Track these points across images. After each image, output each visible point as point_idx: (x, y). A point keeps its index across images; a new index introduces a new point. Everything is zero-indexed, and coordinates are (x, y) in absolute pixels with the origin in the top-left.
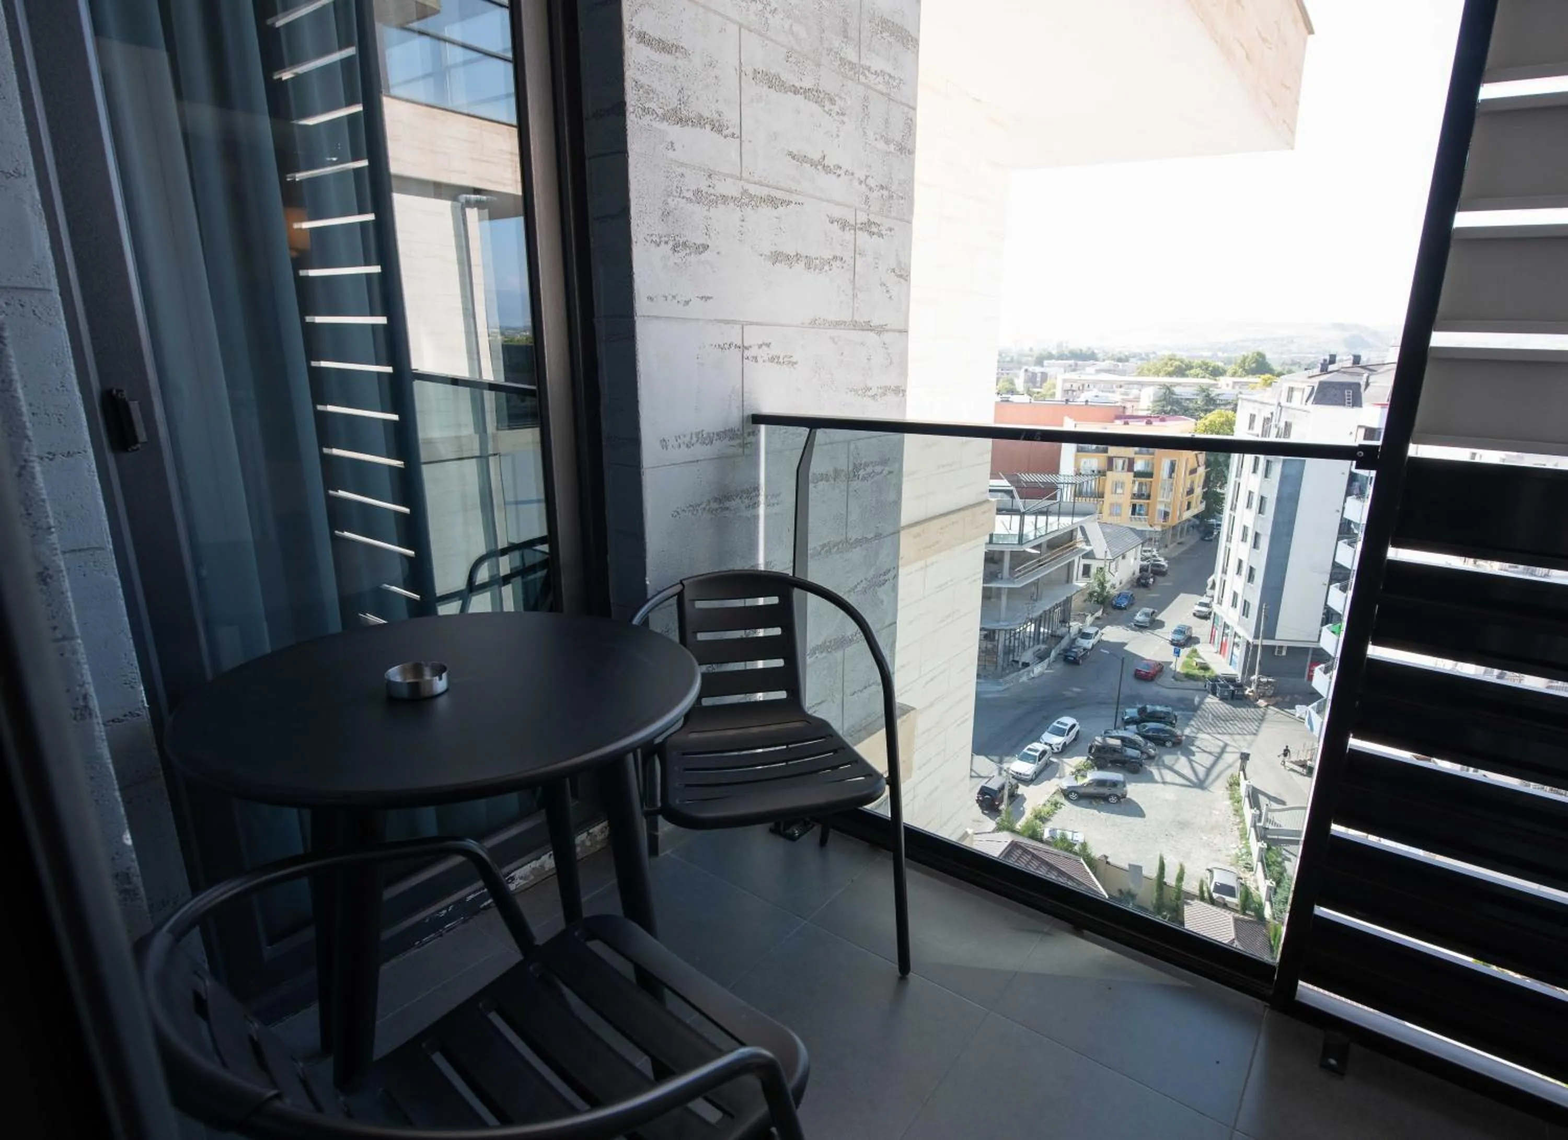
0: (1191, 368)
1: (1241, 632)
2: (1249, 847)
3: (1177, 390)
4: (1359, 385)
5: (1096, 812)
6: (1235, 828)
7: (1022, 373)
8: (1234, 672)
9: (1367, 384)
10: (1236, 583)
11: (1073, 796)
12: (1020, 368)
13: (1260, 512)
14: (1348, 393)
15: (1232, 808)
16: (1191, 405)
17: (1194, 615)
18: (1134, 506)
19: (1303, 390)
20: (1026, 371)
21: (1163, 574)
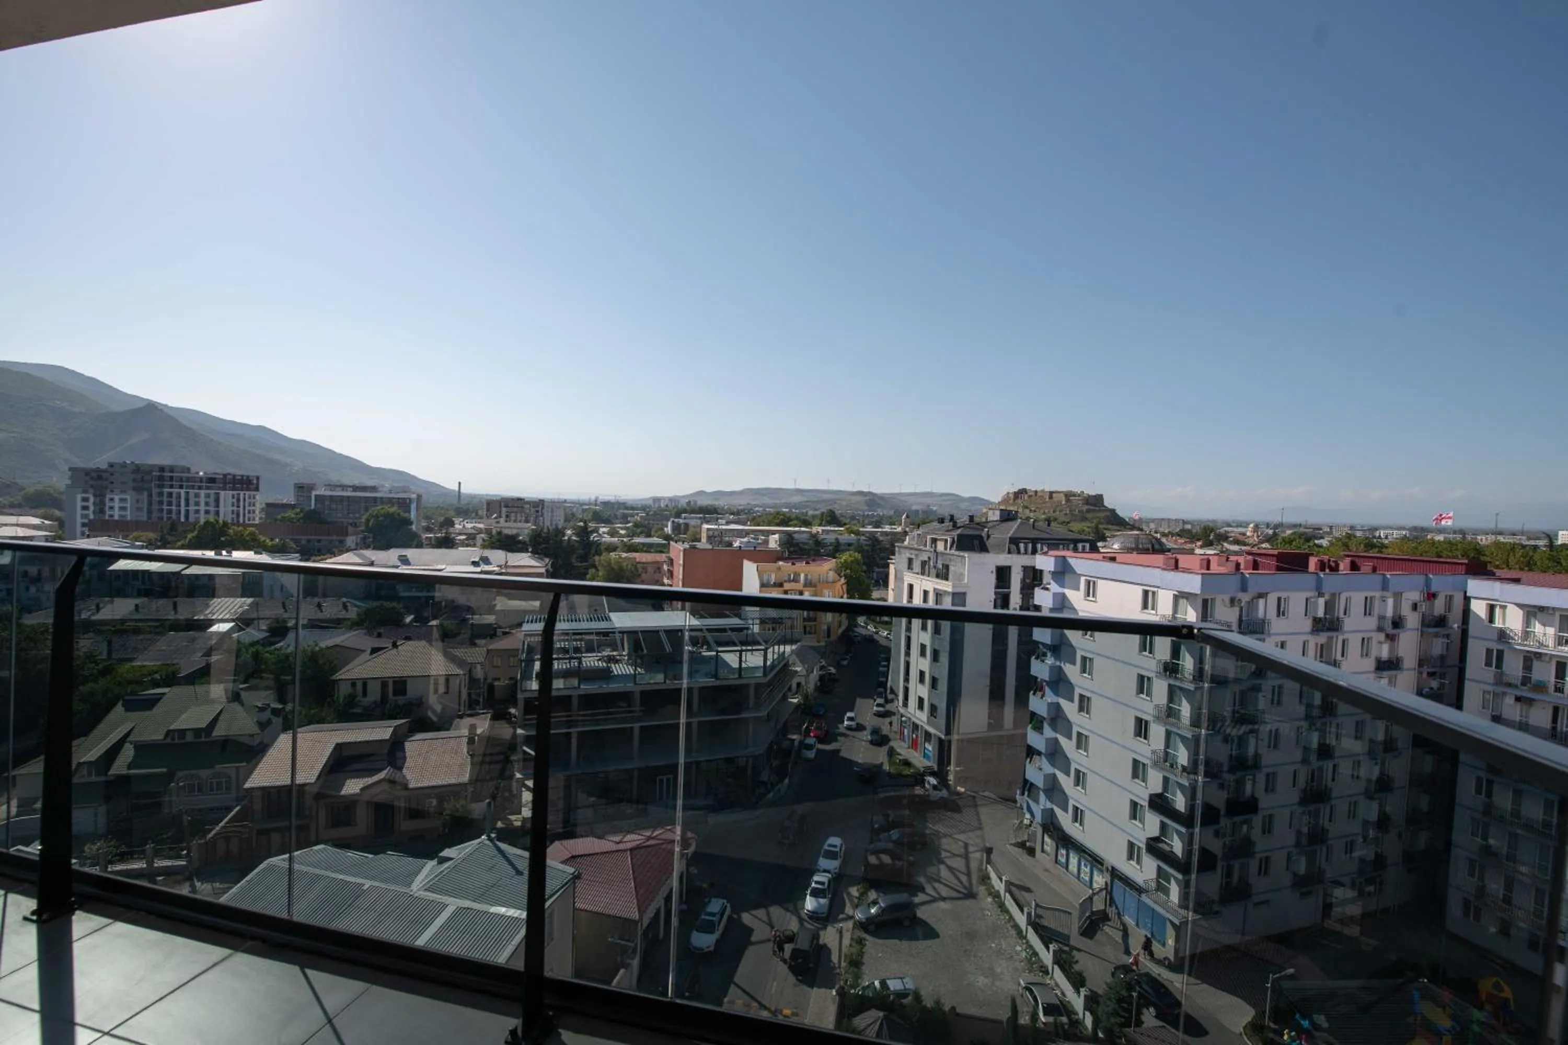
0: (791, 520)
1: (931, 730)
2: (1031, 947)
3: (796, 536)
4: (981, 537)
5: (897, 941)
6: (1008, 925)
7: (670, 524)
8: (929, 764)
9: (988, 536)
10: (921, 690)
11: (872, 928)
12: (668, 520)
13: (935, 633)
14: (976, 542)
15: (996, 905)
16: (806, 547)
17: (875, 714)
18: (805, 627)
19: (946, 541)
20: (673, 522)
21: (836, 681)
